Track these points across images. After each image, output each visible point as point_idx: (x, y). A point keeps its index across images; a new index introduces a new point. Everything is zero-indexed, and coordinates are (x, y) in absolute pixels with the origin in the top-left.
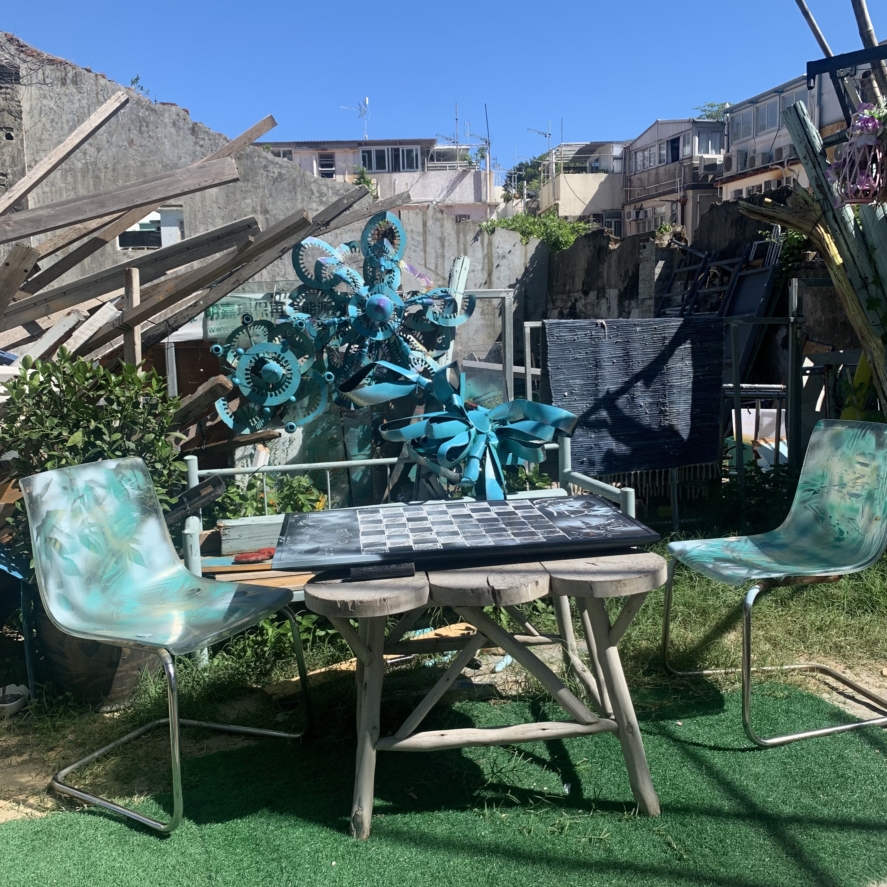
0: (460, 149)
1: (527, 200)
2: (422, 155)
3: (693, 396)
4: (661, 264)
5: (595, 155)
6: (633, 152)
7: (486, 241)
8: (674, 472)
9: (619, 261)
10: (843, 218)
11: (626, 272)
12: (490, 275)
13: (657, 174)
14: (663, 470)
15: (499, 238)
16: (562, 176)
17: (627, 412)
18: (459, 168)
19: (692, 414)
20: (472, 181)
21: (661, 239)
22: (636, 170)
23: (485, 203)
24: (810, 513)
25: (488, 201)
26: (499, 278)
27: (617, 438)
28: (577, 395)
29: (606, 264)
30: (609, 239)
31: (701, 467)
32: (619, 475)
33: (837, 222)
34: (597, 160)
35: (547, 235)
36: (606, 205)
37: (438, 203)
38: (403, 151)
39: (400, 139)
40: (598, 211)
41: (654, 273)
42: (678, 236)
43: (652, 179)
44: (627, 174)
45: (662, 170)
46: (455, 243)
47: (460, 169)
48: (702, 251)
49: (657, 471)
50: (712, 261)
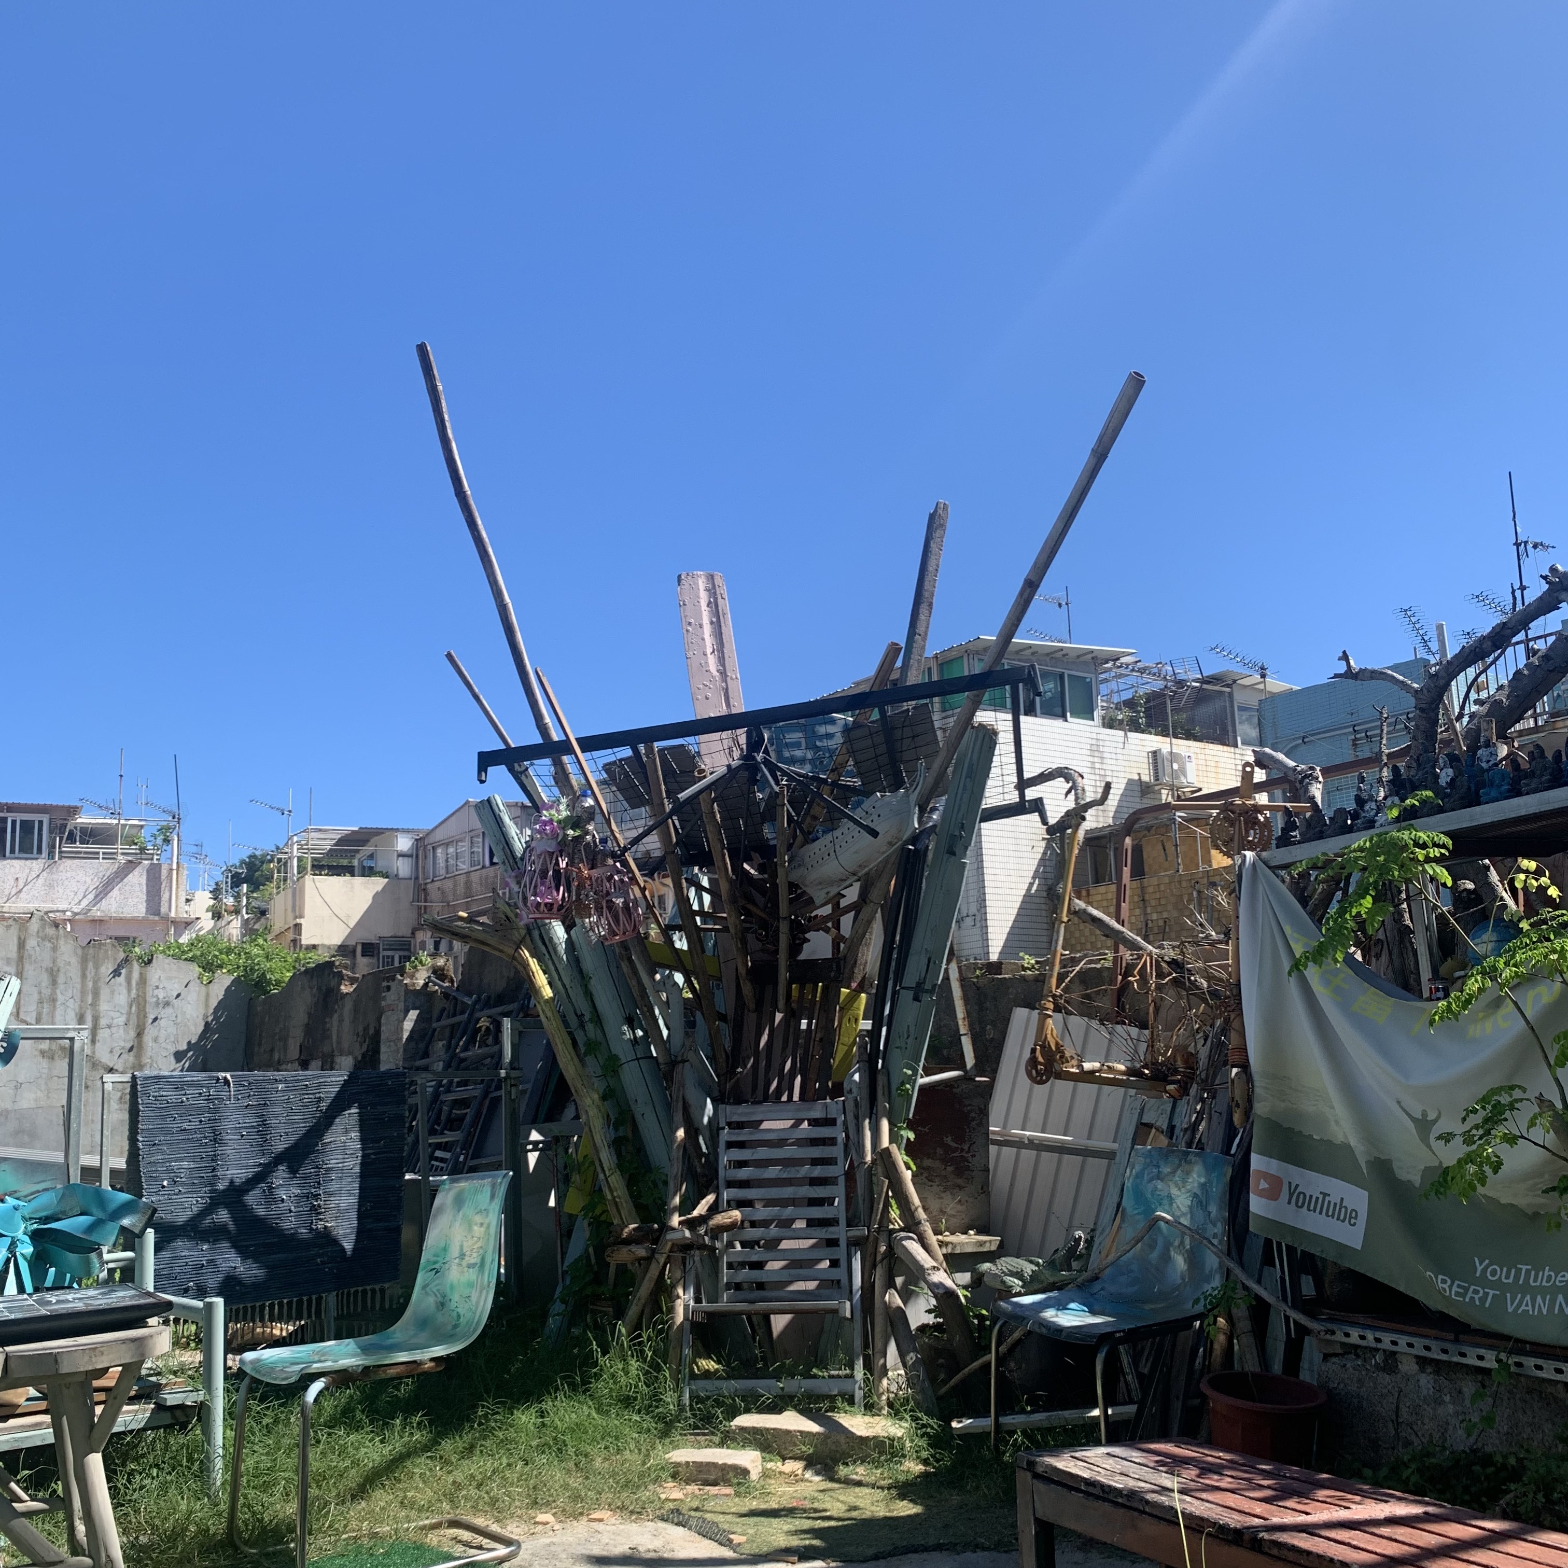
0: (124, 826)
1: (246, 917)
2: (51, 831)
3: (361, 1183)
4: (413, 1014)
5: (368, 849)
6: (430, 847)
7: (136, 975)
8: (331, 1299)
9: (356, 1010)
10: (551, 939)
11: (366, 1029)
12: (139, 1035)
13: (468, 884)
14: (314, 1297)
15: (159, 972)
16: (309, 879)
17: (261, 1212)
18: (120, 857)
19: (359, 1211)
20: (143, 880)
21: (412, 976)
22: (434, 876)
23: (166, 918)
24: (431, 1300)
25: (173, 914)
26: (156, 1040)
27: (244, 1252)
28: (183, 1184)
29: (336, 1016)
30: (340, 977)
31: (373, 1291)
32: (245, 1309)
33: (544, 943)
34: (371, 857)
35: (245, 970)
36: (384, 929)
37: (76, 914)
38: (14, 822)
39: (10, 801)
40: (371, 938)
41: (402, 1029)
42: (439, 973)
43: (461, 889)
44: (421, 881)
45: (475, 877)
46: (77, 979)
47: (122, 859)
48: (470, 995)
49: (305, 1298)
50: (482, 1010)
